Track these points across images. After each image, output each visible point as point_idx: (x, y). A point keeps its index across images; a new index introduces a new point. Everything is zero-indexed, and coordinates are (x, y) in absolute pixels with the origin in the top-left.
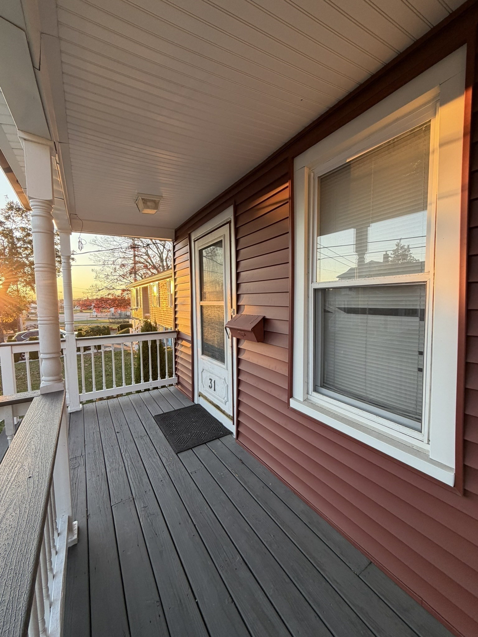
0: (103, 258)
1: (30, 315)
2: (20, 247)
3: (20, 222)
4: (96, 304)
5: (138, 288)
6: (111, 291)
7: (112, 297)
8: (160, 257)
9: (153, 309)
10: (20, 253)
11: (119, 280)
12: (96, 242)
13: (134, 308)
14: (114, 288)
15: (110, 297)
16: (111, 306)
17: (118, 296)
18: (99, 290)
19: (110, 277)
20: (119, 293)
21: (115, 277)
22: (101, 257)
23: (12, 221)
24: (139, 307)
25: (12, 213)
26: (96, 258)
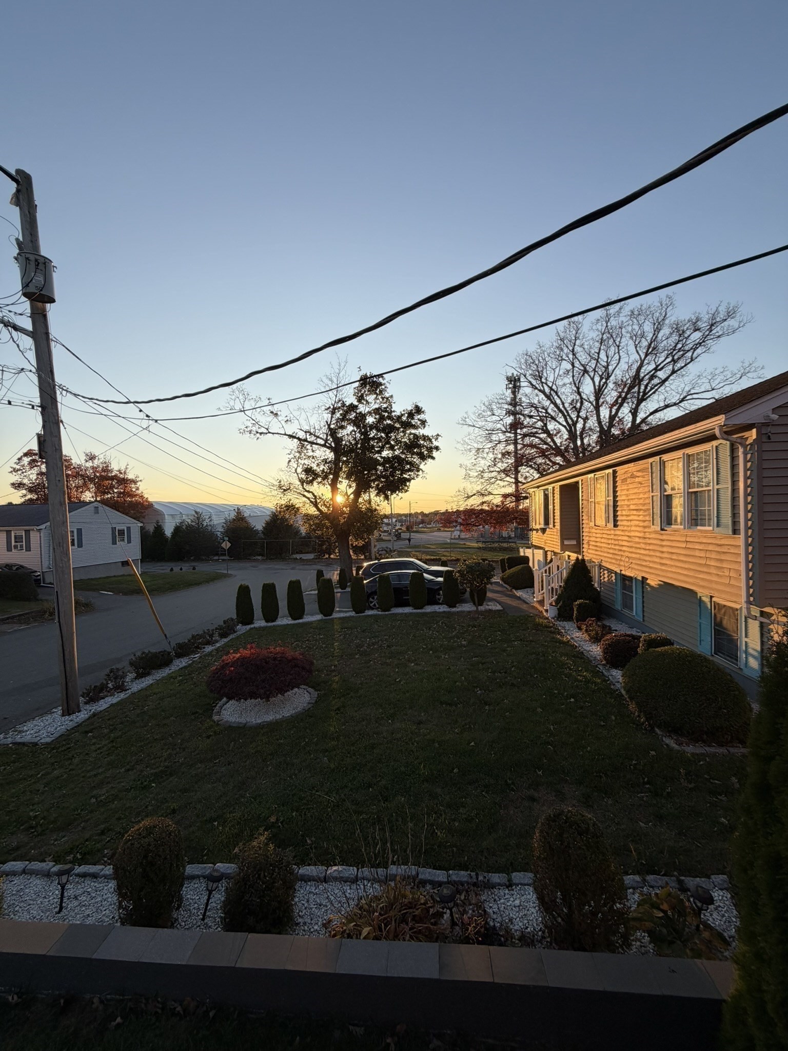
0: (476, 445)
1: (382, 534)
2: (373, 438)
3: (373, 402)
4: (463, 520)
5: (550, 487)
6: (486, 499)
7: (487, 508)
8: (570, 432)
9: (593, 530)
10: (373, 447)
11: (499, 478)
12: (467, 420)
13: (538, 527)
14: (490, 493)
15: (485, 507)
16: (486, 522)
17: (497, 506)
18: (468, 497)
19: (486, 475)
20: (497, 500)
21: (494, 474)
22: (471, 444)
23: (365, 403)
24: (551, 526)
25: (365, 392)
26: (466, 446)
